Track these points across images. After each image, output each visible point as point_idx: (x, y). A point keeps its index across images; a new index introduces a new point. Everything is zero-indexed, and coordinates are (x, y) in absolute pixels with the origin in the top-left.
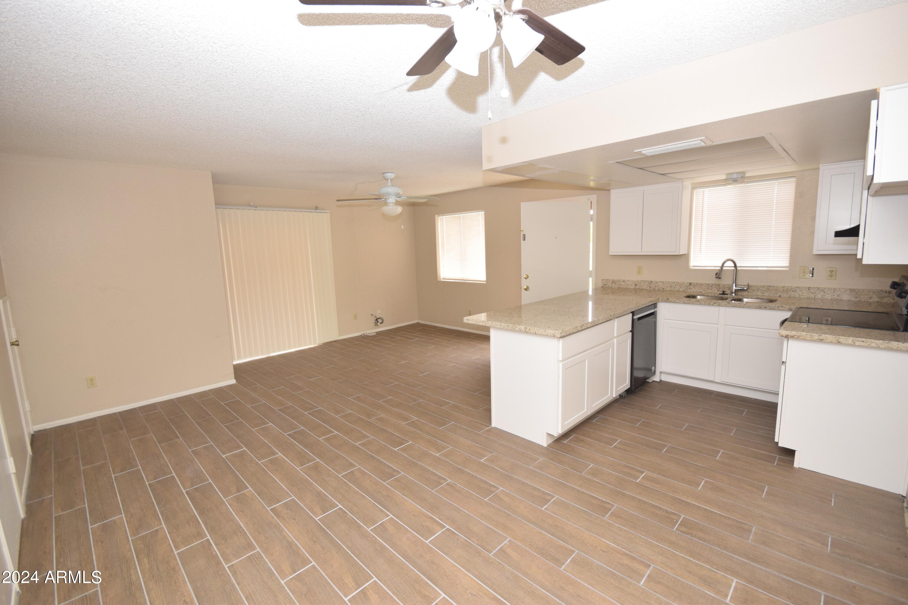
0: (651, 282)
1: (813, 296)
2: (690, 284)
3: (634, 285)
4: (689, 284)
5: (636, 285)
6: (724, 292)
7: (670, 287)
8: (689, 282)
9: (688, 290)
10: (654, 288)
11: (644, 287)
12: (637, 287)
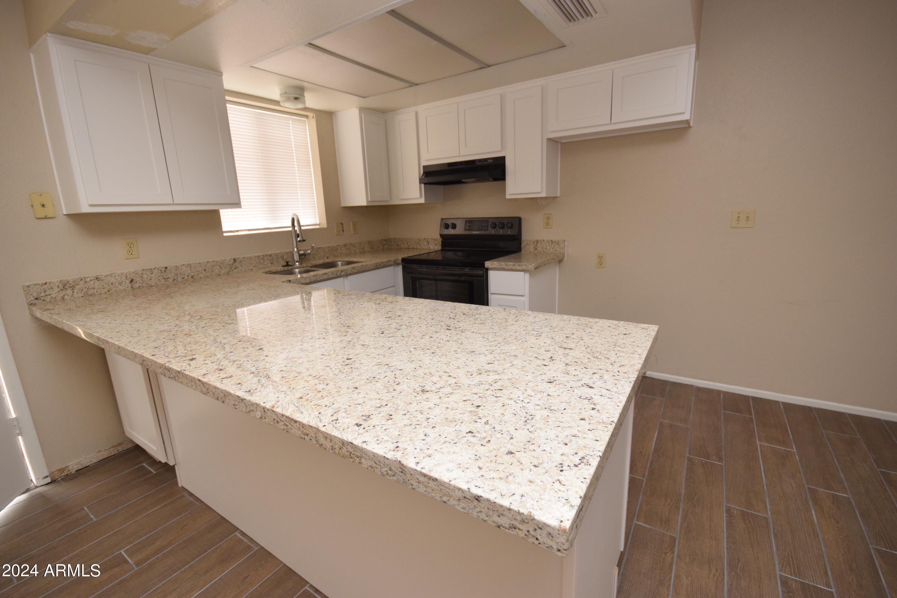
0: (166, 268)
2: (235, 260)
3: (128, 282)
4: (232, 261)
5: (132, 280)
6: (287, 262)
7: (204, 272)
8: (233, 258)
9: (233, 271)
10: (174, 280)
11: (153, 282)
12: (137, 285)
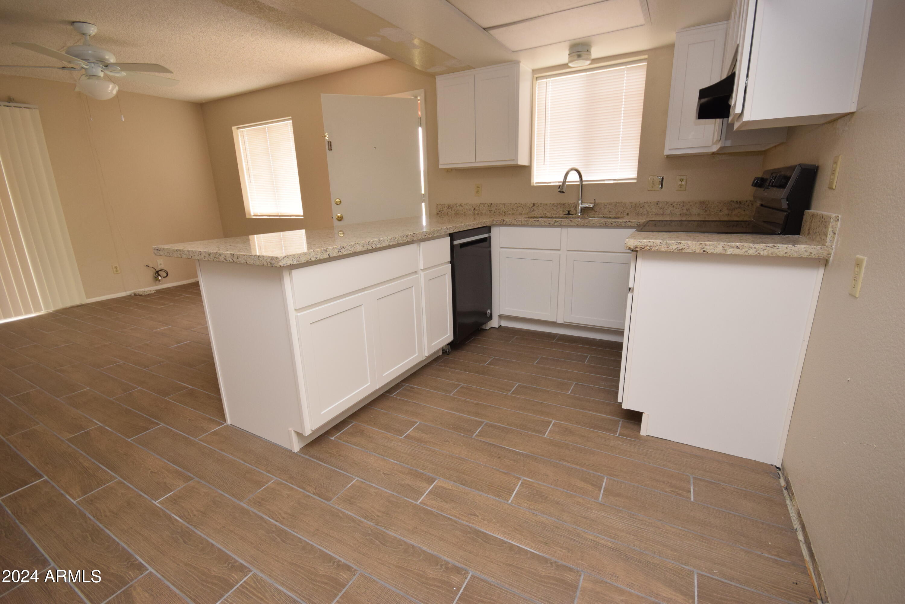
0: (491, 204)
1: (662, 212)
2: (534, 205)
3: (473, 209)
4: (532, 205)
5: (475, 209)
6: (569, 212)
7: (512, 210)
8: (533, 202)
9: (531, 212)
10: (494, 212)
11: (484, 212)
12: (476, 212)
